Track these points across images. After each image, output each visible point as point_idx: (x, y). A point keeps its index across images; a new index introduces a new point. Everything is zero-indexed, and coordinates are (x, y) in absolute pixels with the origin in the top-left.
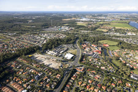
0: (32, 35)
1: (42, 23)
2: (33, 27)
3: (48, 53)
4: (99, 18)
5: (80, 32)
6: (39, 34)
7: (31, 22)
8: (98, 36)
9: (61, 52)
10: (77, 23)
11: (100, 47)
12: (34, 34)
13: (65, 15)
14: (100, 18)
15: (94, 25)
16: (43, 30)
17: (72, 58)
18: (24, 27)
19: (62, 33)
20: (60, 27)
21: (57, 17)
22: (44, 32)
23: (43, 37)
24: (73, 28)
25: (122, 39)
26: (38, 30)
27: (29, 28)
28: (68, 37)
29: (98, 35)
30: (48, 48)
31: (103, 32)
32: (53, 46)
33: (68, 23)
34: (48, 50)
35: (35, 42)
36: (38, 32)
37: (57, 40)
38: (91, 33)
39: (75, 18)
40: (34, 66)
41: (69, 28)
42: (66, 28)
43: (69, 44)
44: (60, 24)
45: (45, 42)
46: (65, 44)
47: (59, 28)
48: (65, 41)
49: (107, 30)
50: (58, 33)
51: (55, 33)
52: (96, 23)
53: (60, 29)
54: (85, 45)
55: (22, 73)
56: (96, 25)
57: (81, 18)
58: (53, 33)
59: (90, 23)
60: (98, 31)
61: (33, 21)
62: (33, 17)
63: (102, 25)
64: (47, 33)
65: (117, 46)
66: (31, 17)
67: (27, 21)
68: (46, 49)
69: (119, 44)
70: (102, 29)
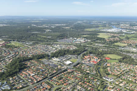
0: (45, 45)
1: (58, 34)
2: (49, 37)
3: (54, 59)
6: (52, 45)
7: (49, 32)
9: (64, 60)
10: (98, 35)
11: (101, 59)
12: (48, 44)
13: (94, 22)
16: (57, 41)
17: (70, 64)
18: (40, 37)
19: (74, 45)
20: (76, 39)
21: (81, 25)
22: (57, 43)
23: (55, 48)
24: (89, 41)
25: (131, 55)
26: (52, 41)
27: (45, 38)
28: (78, 49)
30: (55, 56)
32: (59, 55)
35: (46, 51)
36: (51, 43)
37: (65, 51)
41: (85, 40)
42: (81, 40)
43: (75, 54)
44: (79, 35)
45: (54, 52)
46: (71, 54)
48: (72, 52)
49: (126, 45)
50: (70, 45)
51: (68, 45)
52: (123, 36)
54: (88, 56)
55: (33, 68)
56: (121, 38)
57: (110, 28)
58: (66, 44)
59: (116, 35)
60: (114, 45)
61: (51, 31)
62: (53, 26)
63: (128, 38)
64: (60, 44)
65: (118, 59)
66: (50, 25)
67: (44, 30)
68: (53, 57)
69: (121, 59)
70: (122, 43)
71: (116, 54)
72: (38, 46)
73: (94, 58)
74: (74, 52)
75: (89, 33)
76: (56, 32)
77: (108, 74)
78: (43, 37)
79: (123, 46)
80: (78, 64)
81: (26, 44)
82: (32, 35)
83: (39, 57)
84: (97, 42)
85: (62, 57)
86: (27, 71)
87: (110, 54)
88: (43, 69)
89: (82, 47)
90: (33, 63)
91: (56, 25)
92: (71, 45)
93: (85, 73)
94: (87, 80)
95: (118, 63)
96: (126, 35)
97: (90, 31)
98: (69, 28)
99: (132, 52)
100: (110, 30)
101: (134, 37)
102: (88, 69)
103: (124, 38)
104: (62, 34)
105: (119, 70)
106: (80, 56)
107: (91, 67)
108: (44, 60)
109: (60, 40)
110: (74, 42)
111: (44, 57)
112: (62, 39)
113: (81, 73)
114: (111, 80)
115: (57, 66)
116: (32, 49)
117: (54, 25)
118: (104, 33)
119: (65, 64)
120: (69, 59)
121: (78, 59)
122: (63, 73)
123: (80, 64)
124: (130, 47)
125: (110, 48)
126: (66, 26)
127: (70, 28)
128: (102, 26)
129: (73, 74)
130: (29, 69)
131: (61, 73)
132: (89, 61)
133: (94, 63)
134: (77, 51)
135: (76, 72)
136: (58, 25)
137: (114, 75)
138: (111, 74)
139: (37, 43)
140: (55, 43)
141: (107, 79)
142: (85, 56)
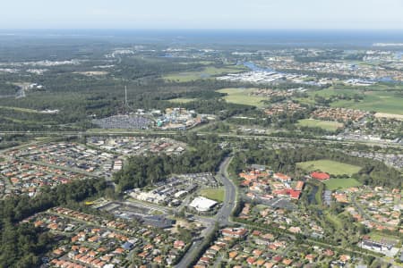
0: (62, 144)
2: (50, 112)
3: (139, 197)
4: (323, 70)
5: (239, 133)
6: (85, 141)
7: (33, 90)
8: (300, 146)
9: (177, 195)
10: (223, 95)
12: (68, 140)
14: (329, 67)
15: (294, 102)
16: (95, 126)
19: (172, 137)
20: (158, 112)
24: (210, 118)
25: (379, 156)
27: (38, 117)
28: (195, 150)
29: (301, 143)
30: (136, 185)
31: (321, 131)
32: (151, 178)
33: (188, 95)
34: (136, 190)
35: (84, 166)
36: (80, 134)
37: (160, 160)
38: (278, 135)
39: (219, 71)
40: (111, 225)
41: (194, 116)
42: (182, 117)
43: (200, 171)
44: (158, 99)
45: (118, 167)
46: (187, 172)
47: (156, 115)
48: (187, 163)
49: (341, 125)
50: (154, 136)
51: (146, 137)
52: (306, 96)
53: (159, 121)
54: (252, 174)
55: (86, 240)
56: (304, 101)
57: (244, 71)
58: (140, 136)
59: (279, 93)
60: (303, 129)
61: (39, 87)
62: (29, 67)
63: (327, 103)
64: (114, 137)
65: (355, 176)
66: (18, 64)
68: (130, 187)
69: (361, 173)
70: (322, 119)
71: (332, 158)
72: (31, 148)
73: (275, 176)
74: (193, 163)
75: (188, 90)
77: (365, 231)
78: (27, 113)
79: (334, 130)
80: (242, 205)
84: (242, 122)
85: (162, 185)
86: (70, 255)
87: (313, 158)
88: (132, 242)
89: (206, 142)
90: (69, 221)
91: (41, 63)
92: (161, 136)
93: (293, 237)
94: (315, 259)
95: (362, 187)
96: (312, 94)
97: (186, 84)
98: (101, 73)
99: (377, 148)
100: (245, 78)
101: (340, 98)
102: (288, 221)
103: (313, 101)
104: (95, 96)
105: (388, 213)
106: (223, 175)
107: (290, 212)
108: (101, 202)
109: (103, 120)
110: (163, 125)
111: (94, 191)
112: (108, 115)
113: (278, 237)
114: (389, 249)
115: (174, 222)
116: (17, 160)
118: (237, 87)
119: (194, 211)
120: (194, 189)
121: (223, 189)
122: (215, 248)
123: (248, 206)
124: (357, 131)
125: (302, 140)
126: (89, 66)
127: (106, 73)
128: (211, 65)
129: (253, 245)
130: (73, 247)
131: (207, 247)
132: (269, 190)
133: (291, 197)
134: (198, 158)
135: (260, 238)
136: (49, 63)
137: (387, 232)
138: (374, 229)
139: (24, 138)
140: (88, 132)
141: (377, 250)
142: (242, 175)
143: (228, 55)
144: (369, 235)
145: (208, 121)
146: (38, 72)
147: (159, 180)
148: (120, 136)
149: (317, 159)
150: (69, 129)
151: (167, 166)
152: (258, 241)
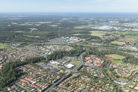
0: (36, 46)
1: (46, 33)
2: (37, 37)
3: (52, 63)
4: (127, 26)
6: (43, 46)
7: (34, 30)
8: (109, 50)
9: (64, 63)
10: (91, 33)
11: (104, 60)
12: (39, 45)
13: (81, 19)
15: (113, 36)
16: (48, 41)
17: (72, 67)
18: (27, 37)
19: (69, 45)
20: (68, 38)
21: (68, 22)
22: (49, 43)
23: (48, 49)
24: (84, 40)
25: (133, 54)
26: (42, 41)
27: (33, 38)
28: (75, 49)
30: (52, 59)
31: (117, 45)
32: (57, 57)
33: (79, 33)
34: (52, 61)
35: (40, 53)
36: (43, 44)
37: (62, 52)
38: (102, 46)
39: (93, 26)
40: (40, 70)
41: (79, 39)
42: (75, 40)
43: (73, 56)
44: (70, 34)
45: (49, 54)
46: (70, 56)
47: (67, 39)
48: (70, 53)
49: (125, 43)
50: (64, 45)
51: (62, 45)
52: (117, 34)
53: (67, 40)
54: (89, 57)
55: (32, 74)
57: (101, 25)
58: (60, 45)
59: (109, 33)
60: (112, 44)
61: (37, 29)
62: (36, 24)
63: (123, 36)
64: (52, 45)
65: (122, 60)
66: (33, 23)
67: (29, 29)
68: (50, 60)
69: (124, 59)
70: (120, 41)
71: (117, 54)
72: (27, 47)
73: (96, 59)
74: (72, 54)
75: (80, 31)
76: (43, 30)
77: (118, 77)
78: (30, 37)
79: (122, 45)
80: (82, 67)
81: (13, 46)
82: (17, 35)
83: (34, 60)
84: (93, 42)
85: (60, 59)
86: (26, 78)
87: (111, 54)
88: (44, 75)
89: (79, 47)
90: (29, 68)
91: (40, 23)
92: (66, 45)
93: (94, 77)
94: (98, 84)
95: (123, 63)
96: (119, 33)
97: (80, 29)
98: (56, 26)
99: (134, 51)
100: (100, 28)
101: (129, 35)
102: (95, 72)
103: (119, 36)
104: (51, 33)
105: (128, 72)
106: (80, 58)
107: (96, 70)
108: (40, 64)
109: (51, 40)
110: (68, 42)
111: (40, 60)
112: (53, 38)
113: (89, 77)
114: (123, 83)
115: (59, 71)
116: (22, 51)
117: (38, 23)
118: (96, 31)
119: (67, 68)
120: (69, 61)
121: (79, 62)
122: (68, 79)
123: (84, 67)
124: (129, 46)
125: (110, 48)
126: (53, 24)
127: (57, 26)
128: (91, 24)
129: (80, 79)
130: (27, 76)
131: (66, 78)
132: (92, 63)
133: (99, 65)
134: (74, 52)
135: (83, 77)
136: (42, 23)
137: (125, 78)
138: (121, 77)
139: (26, 44)
140: (46, 43)
141: (119, 83)
142: (86, 58)
143: (98, 20)
144: (119, 78)
145: (82, 41)
146: (38, 25)
147: (60, 58)
148: (54, 44)
149: (112, 54)
150: (40, 42)
151: (64, 54)
152: (82, 78)
